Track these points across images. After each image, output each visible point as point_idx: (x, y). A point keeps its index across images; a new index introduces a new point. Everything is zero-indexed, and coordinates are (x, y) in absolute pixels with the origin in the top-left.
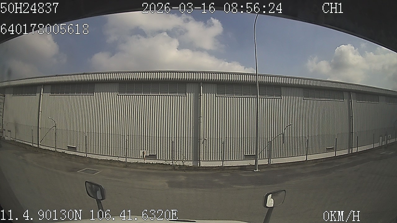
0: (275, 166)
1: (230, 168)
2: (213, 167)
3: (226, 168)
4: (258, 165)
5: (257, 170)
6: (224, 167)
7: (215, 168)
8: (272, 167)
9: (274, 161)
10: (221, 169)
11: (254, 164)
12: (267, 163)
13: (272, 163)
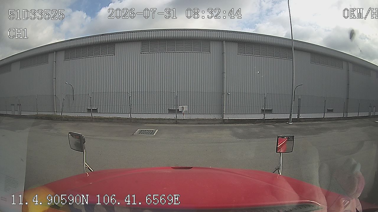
0: (302, 120)
1: (269, 121)
2: (257, 119)
3: (266, 120)
4: (292, 119)
5: (291, 123)
6: (265, 119)
7: (258, 121)
8: (301, 121)
9: (302, 116)
10: (262, 121)
11: (289, 118)
12: (297, 118)
13: (300, 118)
